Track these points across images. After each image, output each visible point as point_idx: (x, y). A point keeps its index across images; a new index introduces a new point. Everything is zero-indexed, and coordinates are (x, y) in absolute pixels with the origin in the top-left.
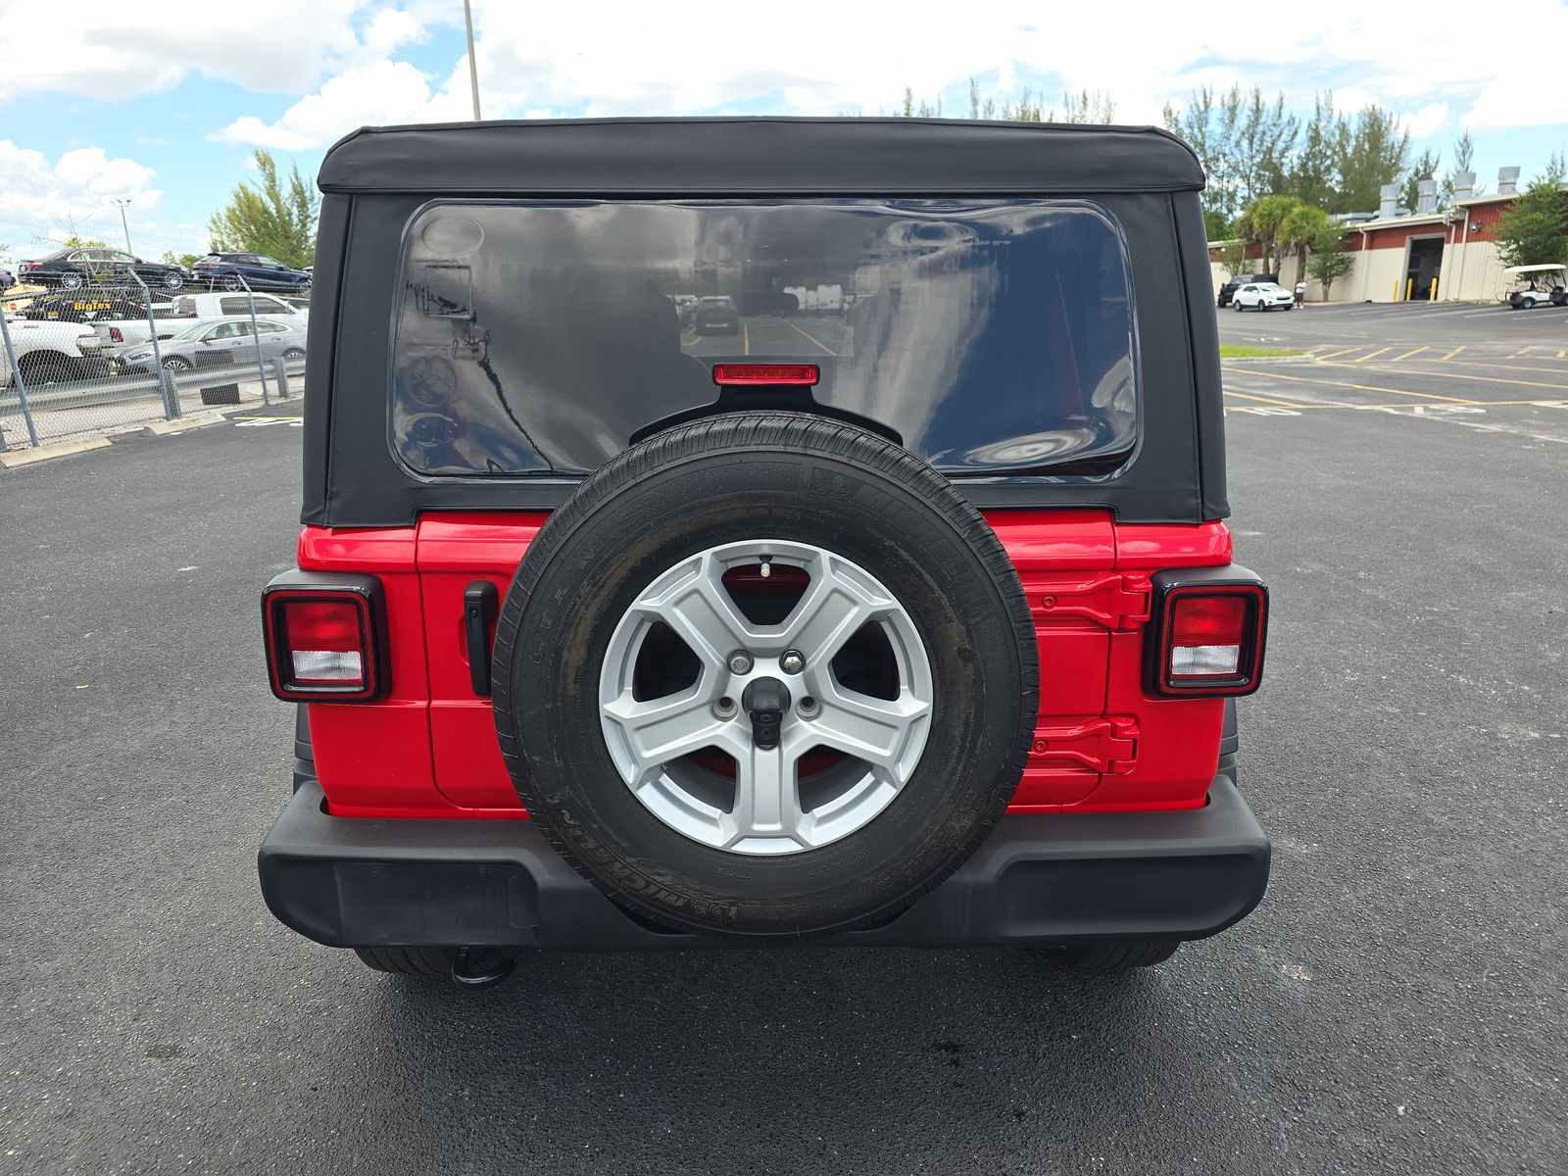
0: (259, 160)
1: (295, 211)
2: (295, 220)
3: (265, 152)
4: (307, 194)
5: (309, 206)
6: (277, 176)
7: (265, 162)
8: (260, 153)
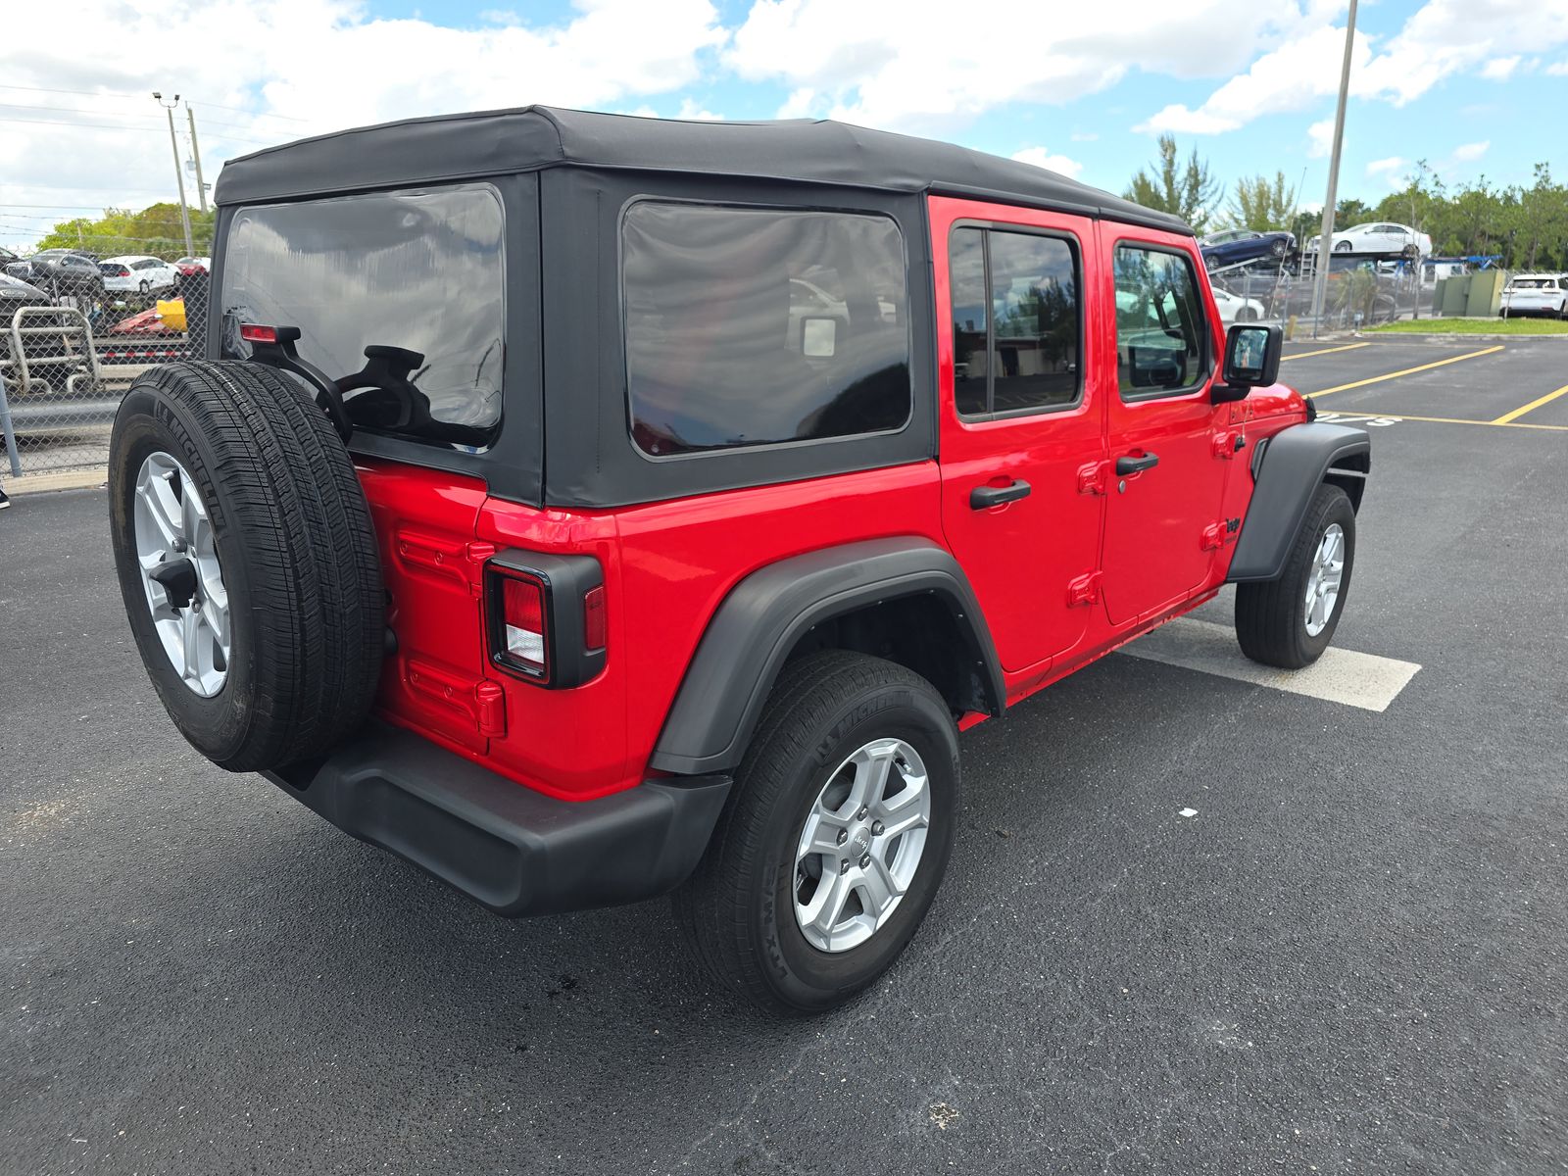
0: (1163, 146)
1: (1185, 194)
2: (1183, 202)
3: (1170, 138)
4: (1200, 177)
5: (1200, 189)
6: (1176, 161)
7: (1168, 147)
8: (1166, 140)
